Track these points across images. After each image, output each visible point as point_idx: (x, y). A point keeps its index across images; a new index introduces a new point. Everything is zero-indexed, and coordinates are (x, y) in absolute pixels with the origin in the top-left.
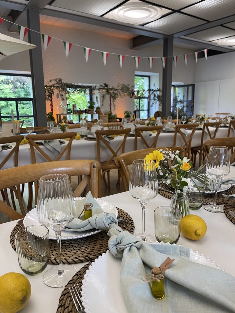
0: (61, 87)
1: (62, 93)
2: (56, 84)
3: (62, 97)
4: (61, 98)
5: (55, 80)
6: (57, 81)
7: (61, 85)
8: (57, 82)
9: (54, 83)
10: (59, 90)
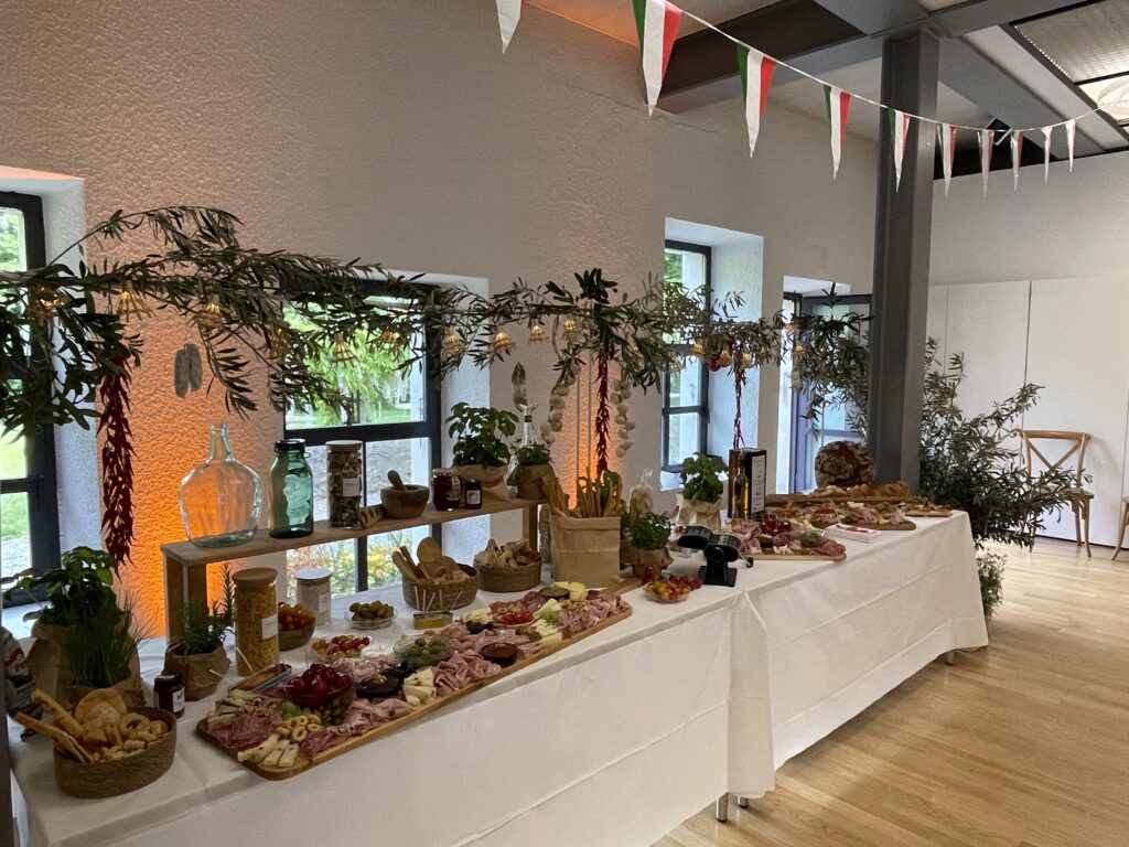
0: (226, 289)
1: (232, 342)
2: (174, 257)
3: (230, 383)
4: (220, 389)
5: (163, 221)
6: (189, 228)
7: (226, 268)
8: (181, 240)
9: (141, 244)
10: (198, 315)
